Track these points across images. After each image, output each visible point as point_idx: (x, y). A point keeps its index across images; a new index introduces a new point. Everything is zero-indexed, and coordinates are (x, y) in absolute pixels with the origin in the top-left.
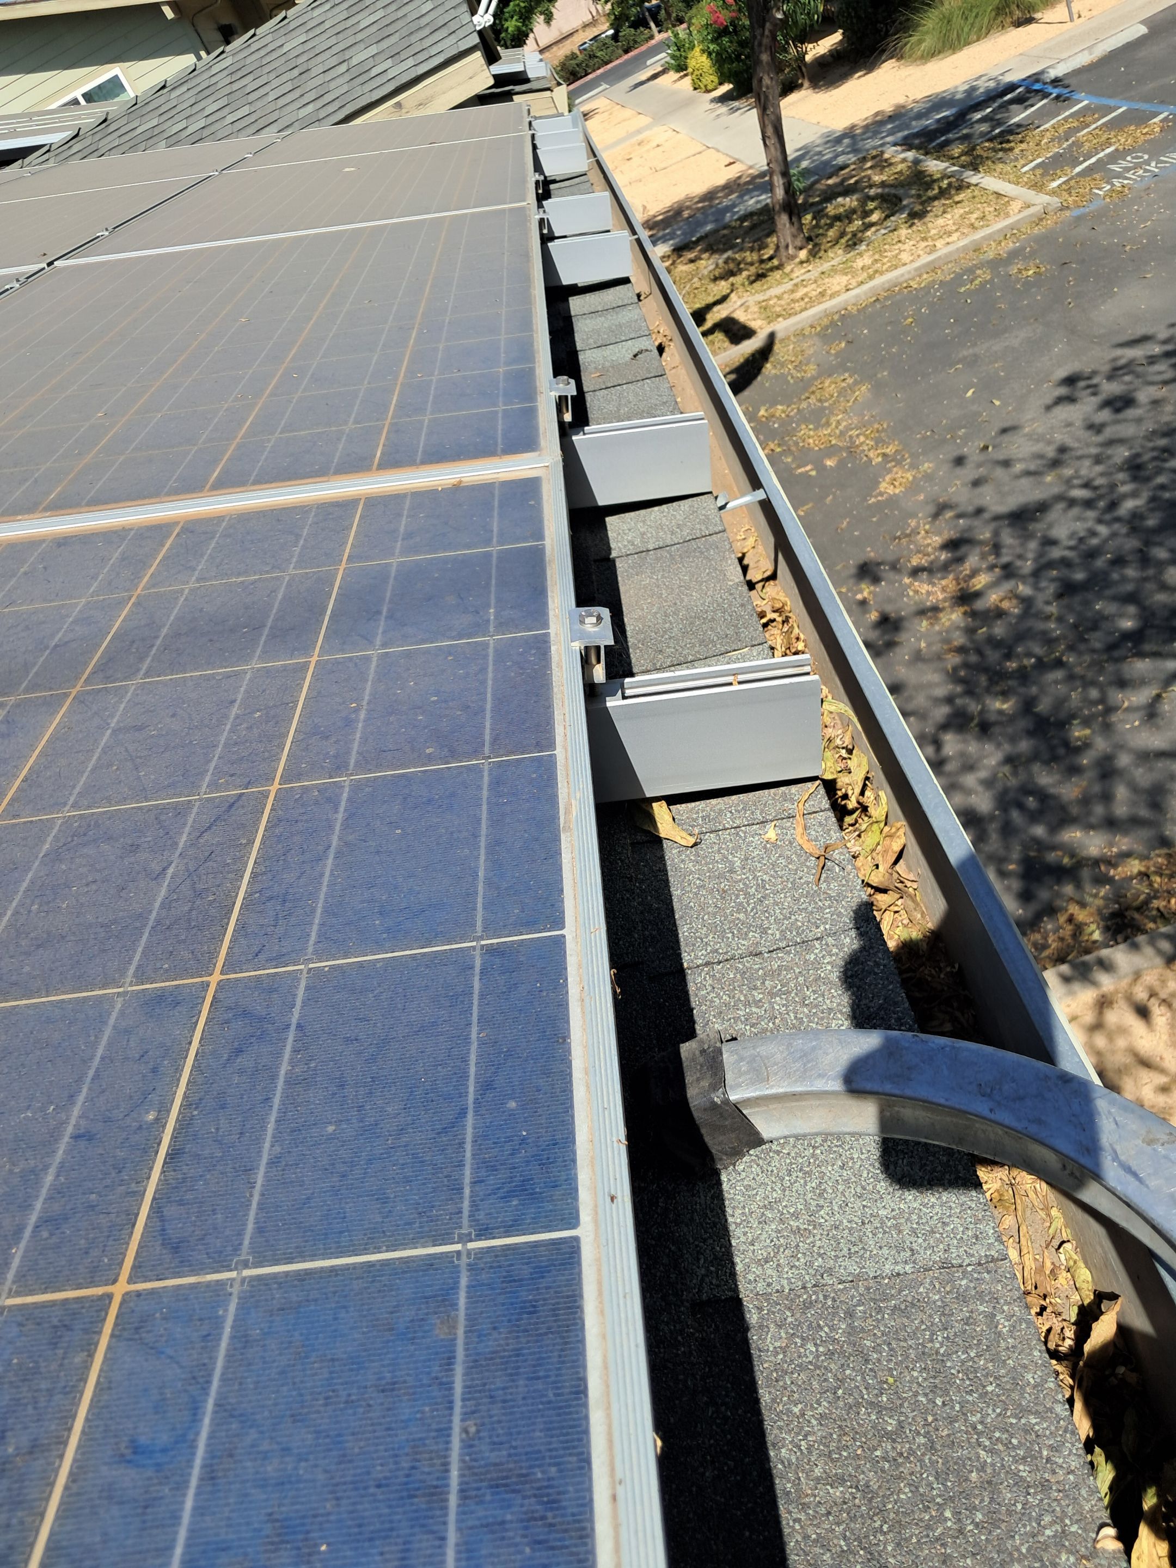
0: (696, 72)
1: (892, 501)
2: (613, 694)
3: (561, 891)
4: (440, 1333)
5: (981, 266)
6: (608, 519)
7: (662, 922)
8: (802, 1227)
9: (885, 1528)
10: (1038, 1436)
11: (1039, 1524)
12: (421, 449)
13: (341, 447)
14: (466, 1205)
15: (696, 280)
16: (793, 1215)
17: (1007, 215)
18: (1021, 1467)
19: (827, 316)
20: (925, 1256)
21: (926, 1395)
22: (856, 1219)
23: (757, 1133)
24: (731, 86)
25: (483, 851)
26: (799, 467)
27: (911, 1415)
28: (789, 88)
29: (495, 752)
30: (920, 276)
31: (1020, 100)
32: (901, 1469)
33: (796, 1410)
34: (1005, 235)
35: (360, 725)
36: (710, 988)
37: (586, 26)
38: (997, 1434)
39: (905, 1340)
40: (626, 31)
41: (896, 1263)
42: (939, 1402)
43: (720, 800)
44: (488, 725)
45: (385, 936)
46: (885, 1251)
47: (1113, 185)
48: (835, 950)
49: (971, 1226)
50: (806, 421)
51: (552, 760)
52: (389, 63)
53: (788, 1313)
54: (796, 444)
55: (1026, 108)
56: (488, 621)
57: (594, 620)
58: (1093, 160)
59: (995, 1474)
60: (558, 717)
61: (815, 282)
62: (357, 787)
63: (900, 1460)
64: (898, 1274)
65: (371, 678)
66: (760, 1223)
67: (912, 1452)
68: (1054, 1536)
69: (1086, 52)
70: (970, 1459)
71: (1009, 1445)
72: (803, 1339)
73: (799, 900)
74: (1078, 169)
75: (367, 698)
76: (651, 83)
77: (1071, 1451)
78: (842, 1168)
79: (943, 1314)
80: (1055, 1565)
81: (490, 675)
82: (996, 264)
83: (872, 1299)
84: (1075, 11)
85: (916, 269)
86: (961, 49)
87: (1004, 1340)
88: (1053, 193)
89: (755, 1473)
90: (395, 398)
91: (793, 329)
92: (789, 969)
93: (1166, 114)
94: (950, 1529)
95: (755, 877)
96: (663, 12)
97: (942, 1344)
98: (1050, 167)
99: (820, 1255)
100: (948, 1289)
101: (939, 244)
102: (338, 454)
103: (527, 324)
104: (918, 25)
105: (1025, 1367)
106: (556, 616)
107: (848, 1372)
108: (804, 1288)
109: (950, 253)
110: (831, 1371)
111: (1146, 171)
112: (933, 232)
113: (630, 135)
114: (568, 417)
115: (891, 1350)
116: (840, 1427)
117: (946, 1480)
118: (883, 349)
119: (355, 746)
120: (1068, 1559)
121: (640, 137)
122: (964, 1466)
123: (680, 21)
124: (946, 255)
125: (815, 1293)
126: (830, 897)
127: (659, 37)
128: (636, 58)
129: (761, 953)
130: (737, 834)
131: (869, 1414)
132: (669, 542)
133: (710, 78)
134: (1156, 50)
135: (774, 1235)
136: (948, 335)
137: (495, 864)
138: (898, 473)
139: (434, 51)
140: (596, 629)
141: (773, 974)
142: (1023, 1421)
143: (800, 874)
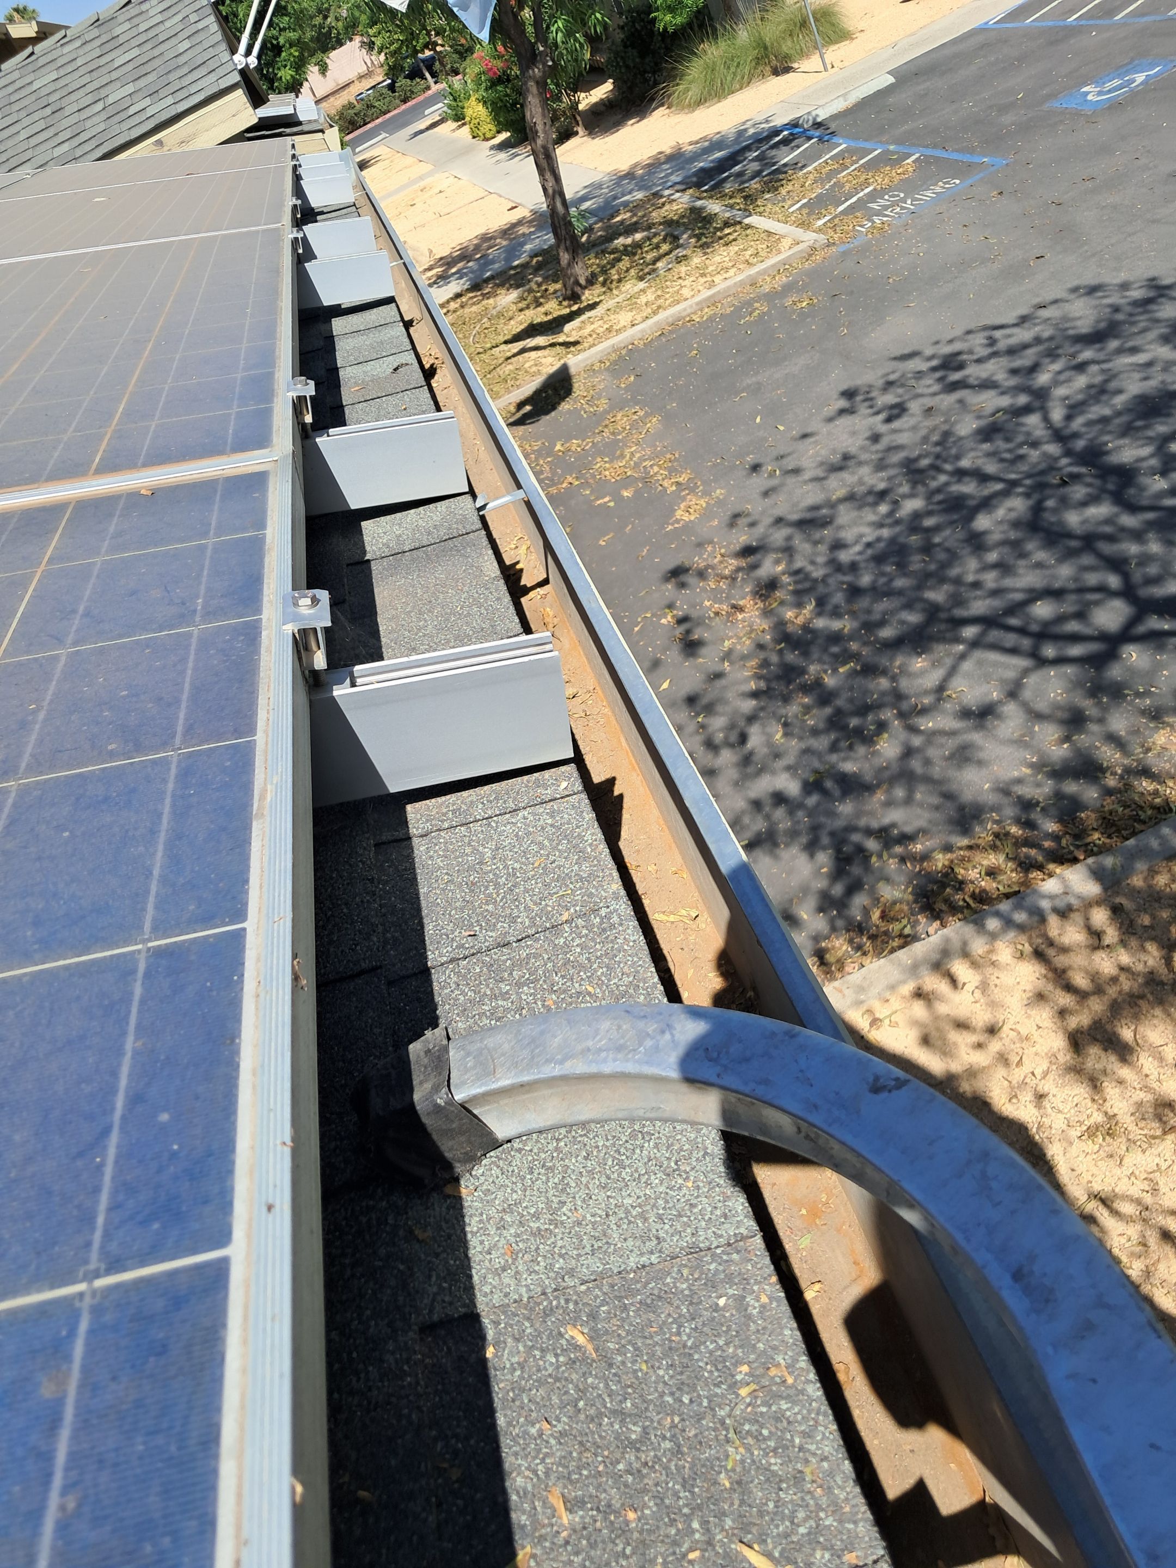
0: (473, 121)
1: (688, 528)
2: (341, 682)
3: (246, 881)
4: (47, 1391)
5: (758, 299)
6: (364, 524)
7: (406, 923)
8: (542, 1228)
9: (628, 1550)
10: (789, 1423)
11: (792, 1523)
12: (144, 453)
13: (56, 454)
14: (97, 1236)
15: (485, 320)
16: (533, 1216)
17: (779, 252)
18: (773, 1461)
19: (614, 351)
20: (673, 1244)
21: (672, 1394)
22: (599, 1212)
23: (490, 1133)
24: (509, 134)
25: (161, 847)
26: (597, 499)
27: (656, 1419)
28: (565, 135)
29: (186, 743)
30: (701, 310)
31: (785, 142)
32: (646, 1481)
33: (533, 1431)
34: (778, 270)
35: (37, 726)
36: (453, 986)
37: (361, 77)
38: (747, 1427)
39: (651, 1337)
40: (402, 82)
41: (642, 1254)
42: (686, 1399)
43: (471, 791)
44: (182, 715)
45: (36, 947)
46: (630, 1242)
47: (873, 222)
48: (585, 932)
49: (720, 1205)
50: (601, 454)
51: (251, 746)
52: (148, 101)
53: (527, 1324)
54: (593, 476)
55: (793, 149)
56: (195, 611)
57: (308, 601)
58: (854, 199)
59: (746, 1471)
60: (262, 701)
61: (602, 319)
62: (24, 792)
63: (645, 1471)
64: (644, 1266)
65: (56, 677)
66: (498, 1229)
67: (657, 1459)
68: (809, 1534)
69: (841, 99)
70: (718, 1459)
71: (758, 1438)
72: (542, 1350)
73: (549, 885)
74: (841, 208)
75: (49, 698)
76: (430, 132)
77: (824, 1434)
78: (586, 1158)
79: (691, 1303)
80: (809, 1566)
81: (190, 665)
82: (771, 297)
83: (616, 1297)
84: (828, 61)
85: (697, 304)
86: (725, 97)
87: (754, 1322)
88: (820, 230)
89: (487, 1510)
90: (122, 406)
91: (583, 365)
92: (537, 956)
93: (917, 155)
94: (697, 1542)
95: (506, 867)
96: (437, 63)
97: (689, 1336)
98: (815, 206)
99: (561, 1256)
100: (696, 1276)
101: (717, 279)
102: (52, 462)
103: (270, 333)
104: (683, 75)
105: (774, 1348)
106: (270, 602)
107: (590, 1380)
108: (544, 1293)
109: (729, 287)
110: (572, 1382)
111: (903, 208)
112: (711, 268)
113: (412, 182)
114: (308, 419)
115: (636, 1349)
116: (581, 1443)
117: (693, 1486)
118: (670, 381)
119: (29, 749)
120: (823, 1557)
121: (422, 184)
122: (712, 1468)
123: (456, 72)
124: (725, 290)
125: (556, 1298)
126: (581, 879)
127: (435, 88)
128: (414, 108)
129: (509, 943)
130: (489, 824)
131: (612, 1424)
132: (425, 543)
133: (488, 127)
134: (904, 97)
135: (513, 1240)
136: (731, 365)
137: (174, 859)
138: (692, 500)
139: (193, 89)
140: (311, 611)
141: (520, 964)
142: (774, 1408)
143: (552, 858)
